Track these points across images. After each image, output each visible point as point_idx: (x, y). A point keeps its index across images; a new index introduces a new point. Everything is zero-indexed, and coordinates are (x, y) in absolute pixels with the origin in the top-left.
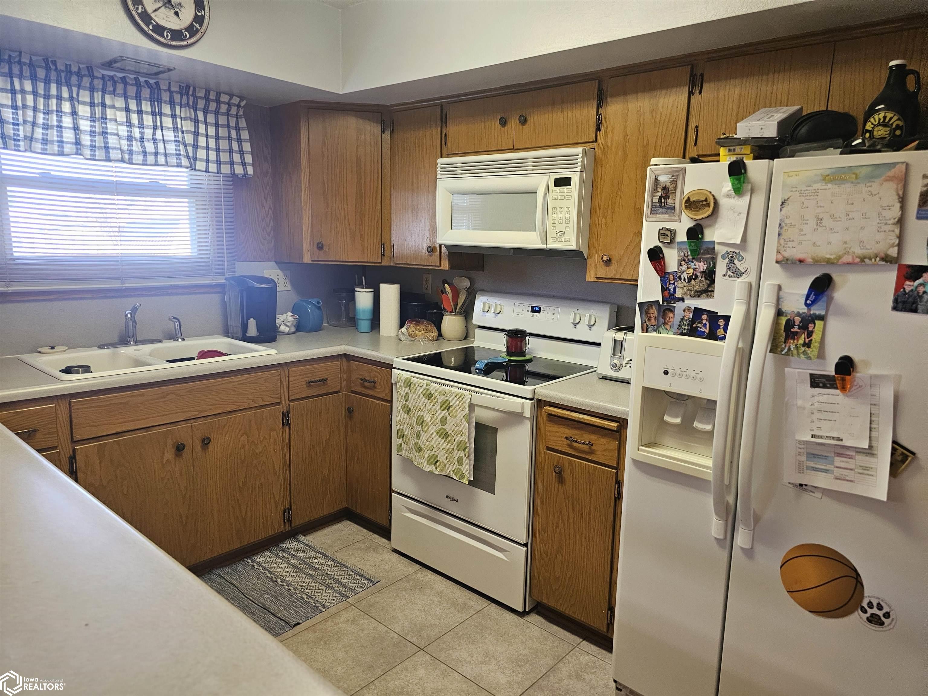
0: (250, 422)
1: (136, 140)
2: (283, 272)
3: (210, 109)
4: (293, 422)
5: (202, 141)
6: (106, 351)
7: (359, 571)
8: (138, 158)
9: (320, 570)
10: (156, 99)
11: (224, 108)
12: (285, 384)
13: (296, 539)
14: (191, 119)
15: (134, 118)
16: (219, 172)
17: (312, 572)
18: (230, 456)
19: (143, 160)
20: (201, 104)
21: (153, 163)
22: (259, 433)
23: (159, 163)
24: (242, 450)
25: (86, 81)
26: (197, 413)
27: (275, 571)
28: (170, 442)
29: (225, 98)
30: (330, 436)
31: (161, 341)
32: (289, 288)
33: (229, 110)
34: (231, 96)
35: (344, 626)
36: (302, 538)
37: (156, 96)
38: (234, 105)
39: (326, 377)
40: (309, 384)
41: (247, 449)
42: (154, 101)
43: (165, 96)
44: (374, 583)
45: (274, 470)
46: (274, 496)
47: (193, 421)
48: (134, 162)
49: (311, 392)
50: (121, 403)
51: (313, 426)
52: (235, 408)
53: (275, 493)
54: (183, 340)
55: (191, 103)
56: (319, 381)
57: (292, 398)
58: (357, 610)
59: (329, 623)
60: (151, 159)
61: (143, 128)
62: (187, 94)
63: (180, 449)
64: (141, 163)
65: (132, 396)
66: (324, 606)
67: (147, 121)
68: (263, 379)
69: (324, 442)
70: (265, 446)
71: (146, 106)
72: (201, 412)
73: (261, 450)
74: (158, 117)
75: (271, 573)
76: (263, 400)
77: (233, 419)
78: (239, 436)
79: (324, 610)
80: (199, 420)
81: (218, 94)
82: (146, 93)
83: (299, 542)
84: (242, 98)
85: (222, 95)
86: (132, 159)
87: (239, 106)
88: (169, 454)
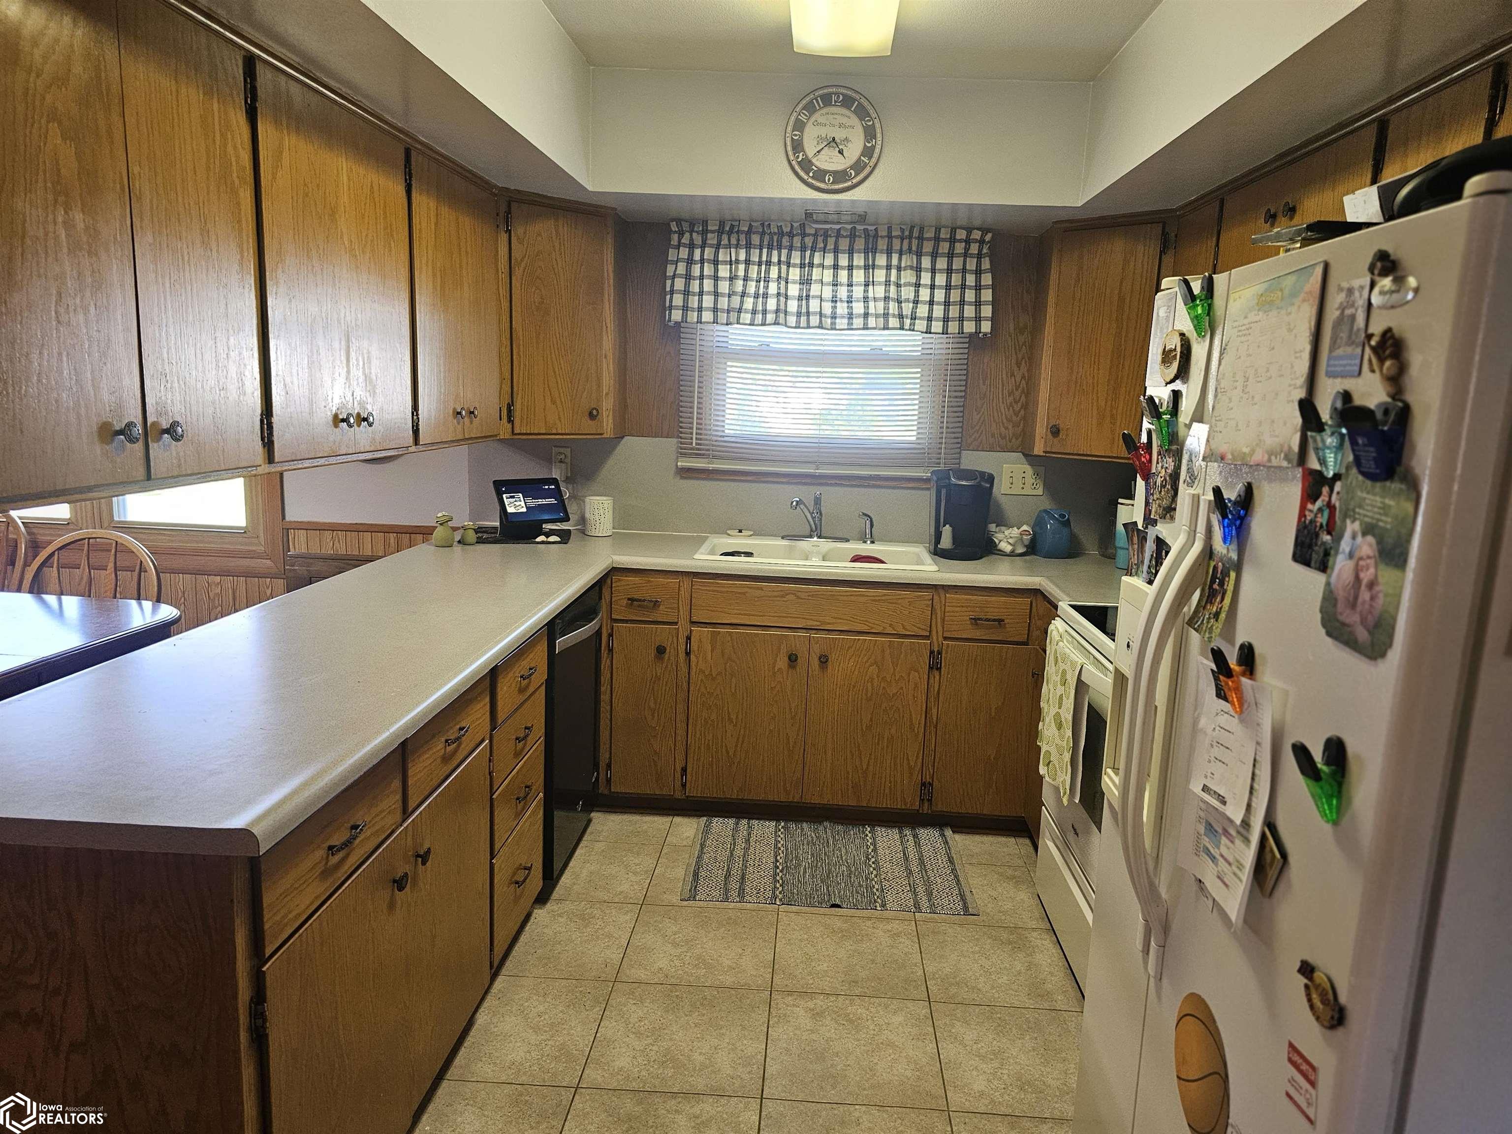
0: (883, 651)
1: (841, 301)
2: (1034, 469)
3: (940, 251)
4: (945, 666)
5: (925, 294)
6: (785, 542)
7: (968, 894)
8: (842, 323)
9: (926, 872)
10: (870, 250)
11: (959, 248)
12: (939, 613)
13: (941, 830)
14: (911, 268)
15: (843, 275)
16: (945, 332)
17: (915, 868)
18: (854, 687)
19: (848, 324)
20: (928, 247)
21: (862, 326)
22: (894, 670)
23: (869, 326)
24: (869, 684)
25: (797, 241)
26: (818, 623)
27: (880, 851)
28: (784, 650)
29: (961, 234)
30: (1003, 703)
31: (847, 541)
32: (1040, 491)
33: (967, 249)
34: (969, 230)
35: (881, 933)
36: (948, 832)
37: (870, 246)
38: (976, 241)
39: (1003, 618)
40: (975, 621)
41: (875, 684)
42: (868, 252)
43: (882, 244)
44: (967, 912)
45: (912, 724)
46: (908, 759)
47: (814, 632)
48: (837, 327)
49: (977, 634)
50: (740, 593)
51: (976, 683)
52: (865, 628)
53: (910, 754)
54: (873, 542)
55: (914, 248)
56: (994, 620)
57: (947, 635)
58: (914, 928)
59: (869, 923)
60: (858, 322)
61: (852, 286)
62: (910, 237)
63: (793, 659)
64: (846, 327)
65: (750, 588)
66: (883, 905)
67: (857, 277)
68: (907, 600)
69: (993, 710)
70: (902, 688)
71: (859, 260)
72: (823, 623)
73: (895, 691)
74: (871, 270)
75: (875, 850)
76: (904, 628)
77: (860, 642)
78: (867, 664)
79: (879, 908)
80: (822, 632)
81: (953, 230)
82: (860, 244)
83: (943, 835)
84: (985, 231)
85: (958, 231)
86: (835, 324)
87: (982, 242)
88: (782, 663)
